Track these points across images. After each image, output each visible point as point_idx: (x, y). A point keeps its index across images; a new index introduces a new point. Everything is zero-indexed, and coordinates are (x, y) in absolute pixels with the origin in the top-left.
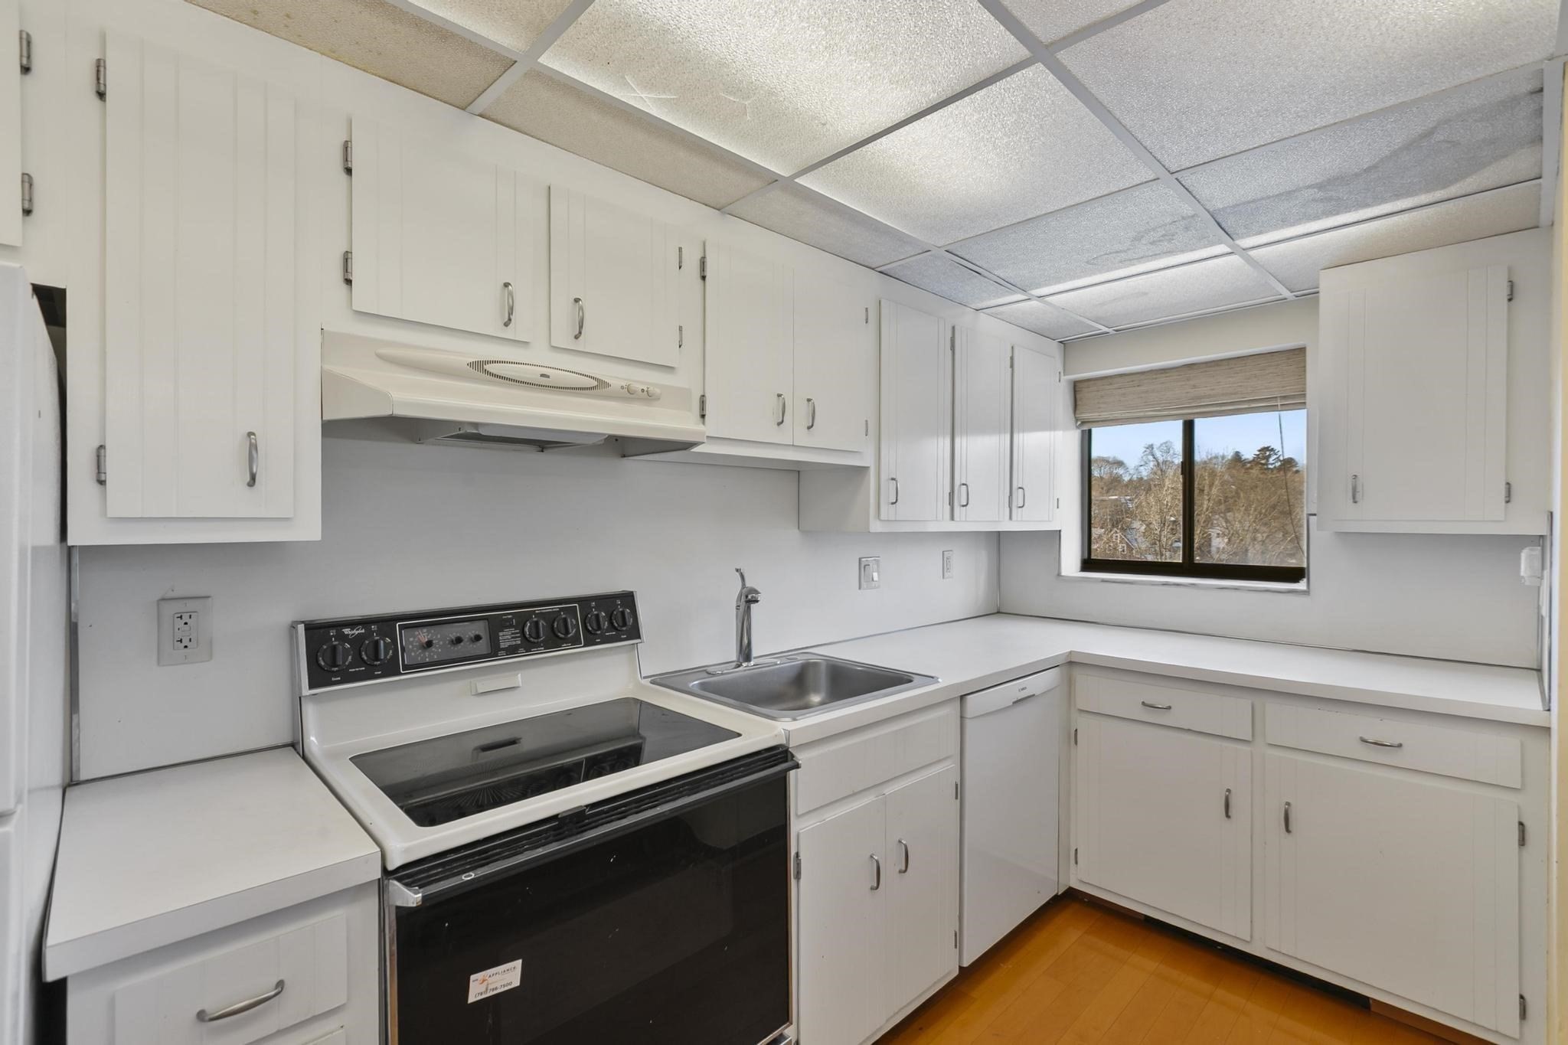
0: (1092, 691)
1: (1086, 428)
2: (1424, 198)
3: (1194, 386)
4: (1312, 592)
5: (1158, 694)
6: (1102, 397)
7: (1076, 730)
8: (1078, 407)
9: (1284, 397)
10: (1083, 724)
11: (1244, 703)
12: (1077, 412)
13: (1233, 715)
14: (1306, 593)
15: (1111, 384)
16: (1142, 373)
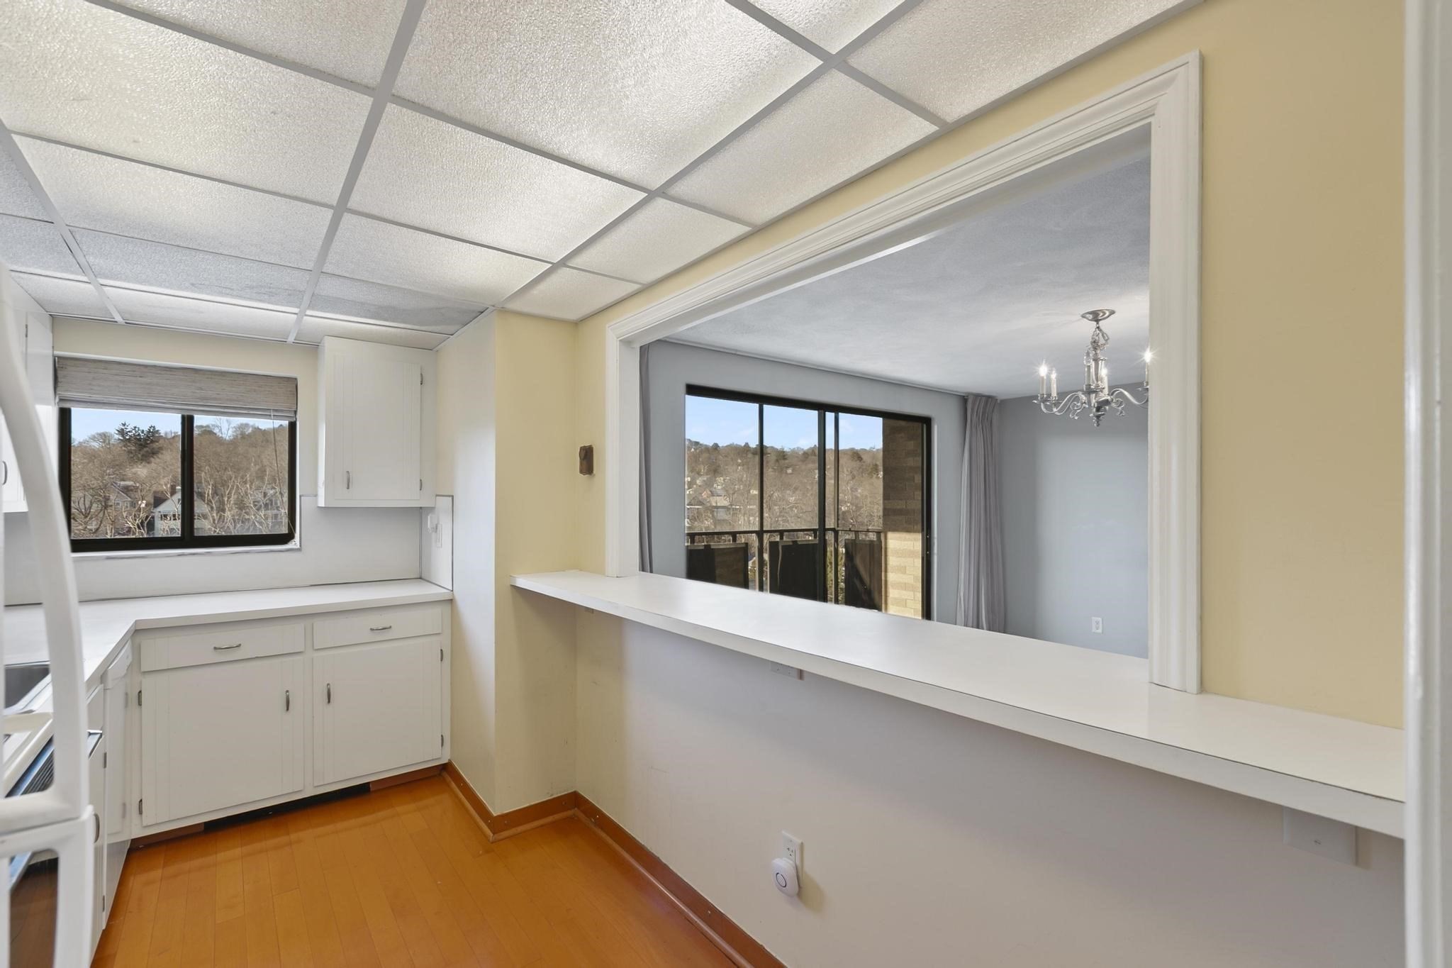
0: (158, 652)
1: (66, 405)
2: (409, 326)
3: (201, 389)
4: (303, 550)
5: (225, 638)
6: (94, 379)
7: (140, 692)
8: (59, 384)
9: (276, 411)
10: (148, 684)
11: (299, 627)
12: (58, 389)
13: (292, 637)
14: (299, 550)
15: (106, 369)
16: (146, 366)
